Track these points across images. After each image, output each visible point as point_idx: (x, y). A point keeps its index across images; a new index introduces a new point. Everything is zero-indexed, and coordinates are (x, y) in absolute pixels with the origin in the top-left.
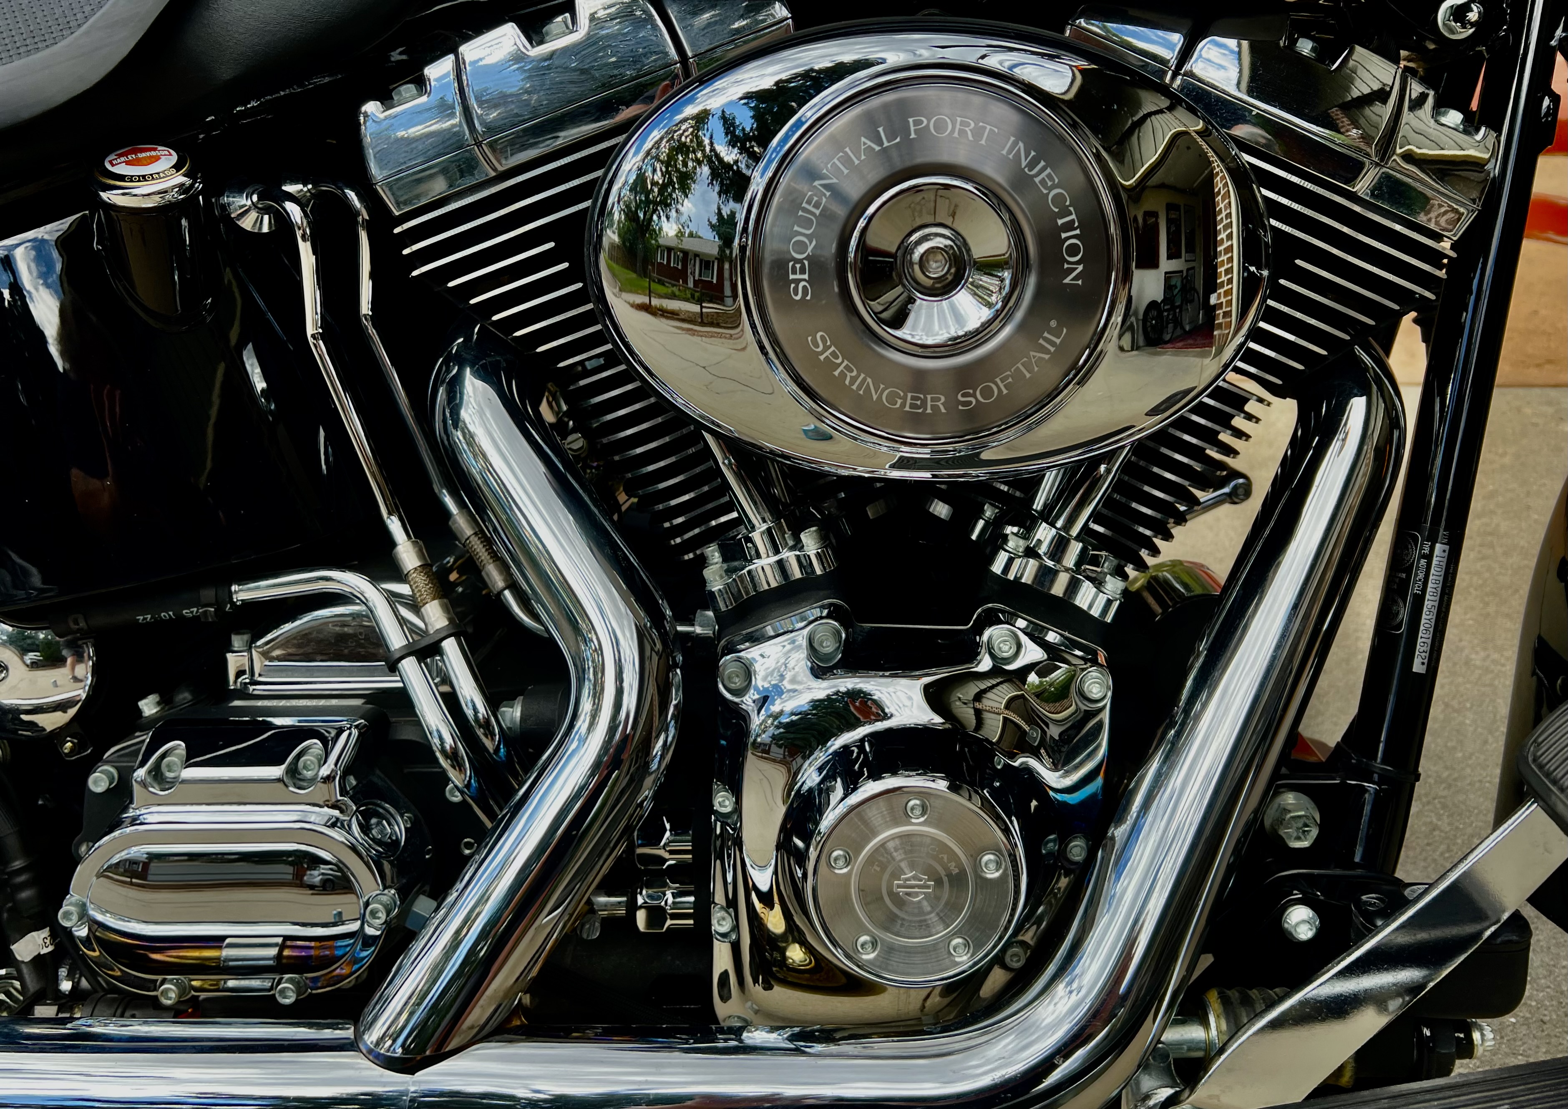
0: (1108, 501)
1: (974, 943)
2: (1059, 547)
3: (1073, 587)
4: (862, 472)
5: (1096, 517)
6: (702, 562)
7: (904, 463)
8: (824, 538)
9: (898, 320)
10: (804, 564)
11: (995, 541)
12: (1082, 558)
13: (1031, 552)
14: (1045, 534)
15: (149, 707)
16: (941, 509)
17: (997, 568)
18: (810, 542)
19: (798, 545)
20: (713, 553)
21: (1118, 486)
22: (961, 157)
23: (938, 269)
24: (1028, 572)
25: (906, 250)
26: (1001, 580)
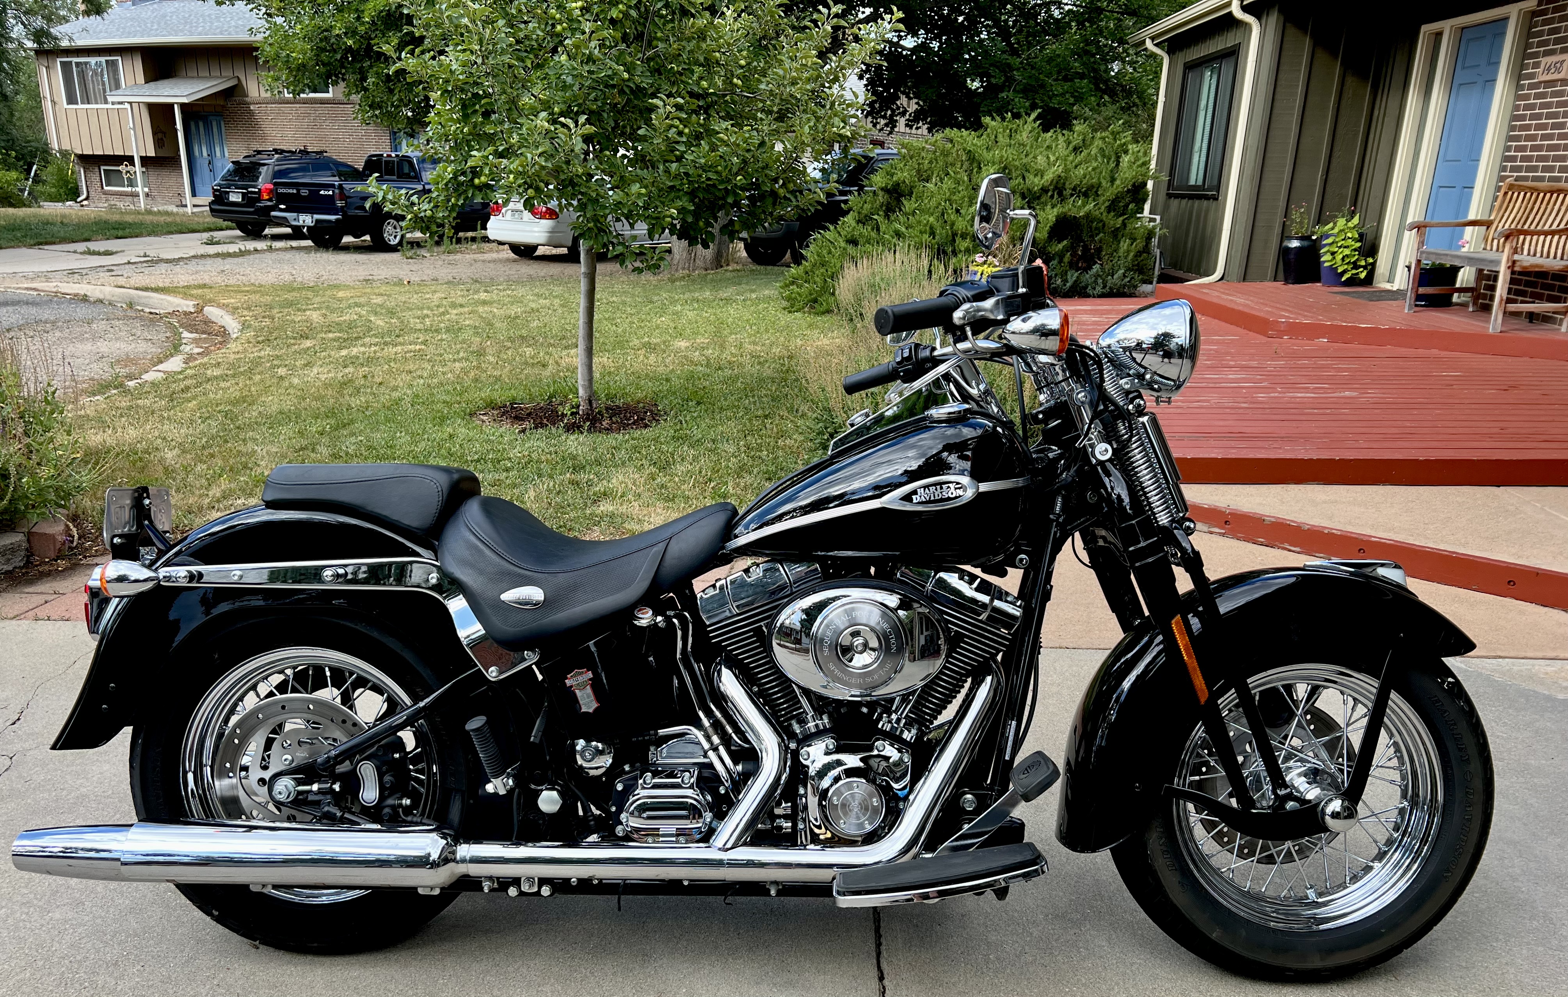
0: (913, 706)
1: (871, 821)
2: (898, 721)
3: (902, 732)
4: (840, 698)
5: (910, 711)
6: (790, 725)
7: (852, 696)
8: (830, 718)
9: (851, 661)
10: (824, 726)
11: (880, 718)
12: (905, 724)
13: (890, 722)
14: (894, 717)
15: (627, 768)
16: (865, 710)
17: (880, 726)
18: (826, 720)
19: (822, 719)
20: (794, 722)
21: (916, 702)
22: (864, 621)
23: (860, 648)
24: (888, 727)
25: (852, 644)
26: (881, 730)
